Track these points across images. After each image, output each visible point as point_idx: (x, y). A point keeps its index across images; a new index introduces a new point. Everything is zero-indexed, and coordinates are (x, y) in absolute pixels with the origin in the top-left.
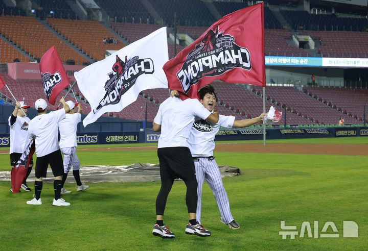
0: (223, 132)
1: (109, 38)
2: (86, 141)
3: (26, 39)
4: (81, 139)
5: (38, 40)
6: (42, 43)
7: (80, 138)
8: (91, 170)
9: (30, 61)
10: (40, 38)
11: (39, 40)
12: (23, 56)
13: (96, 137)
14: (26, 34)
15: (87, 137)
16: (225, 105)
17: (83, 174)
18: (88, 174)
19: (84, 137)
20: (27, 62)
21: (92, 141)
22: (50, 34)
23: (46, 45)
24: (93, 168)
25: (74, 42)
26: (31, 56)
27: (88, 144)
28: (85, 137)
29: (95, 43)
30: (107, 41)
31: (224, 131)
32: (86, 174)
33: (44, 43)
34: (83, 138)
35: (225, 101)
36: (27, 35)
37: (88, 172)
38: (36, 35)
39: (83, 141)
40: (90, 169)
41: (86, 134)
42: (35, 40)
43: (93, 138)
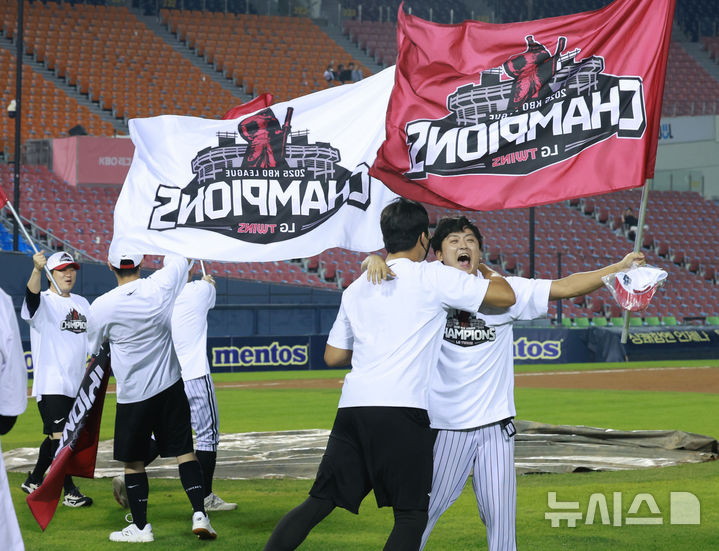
0: (668, 334)
1: (340, 67)
2: (275, 360)
3: (104, 71)
4: (262, 355)
5: (138, 72)
6: (150, 80)
7: (258, 352)
8: (294, 445)
9: (115, 132)
10: (143, 65)
11: (142, 73)
12: (95, 117)
13: (304, 349)
14: (104, 56)
15: (280, 349)
16: (672, 258)
17: (270, 455)
18: (284, 454)
19: (269, 348)
20: (108, 134)
21: (292, 362)
22: (174, 54)
23: (161, 88)
24: (297, 439)
25: (240, 79)
26: (118, 118)
27: (280, 368)
28: (274, 350)
29: (301, 80)
30: (334, 73)
31: (672, 332)
32: (277, 455)
33: (155, 81)
34: (266, 352)
35: (673, 245)
36: (107, 57)
37: (283, 450)
38: (131, 57)
39: (267, 360)
40: (290, 441)
41: (276, 339)
42: (127, 72)
43: (296, 352)
